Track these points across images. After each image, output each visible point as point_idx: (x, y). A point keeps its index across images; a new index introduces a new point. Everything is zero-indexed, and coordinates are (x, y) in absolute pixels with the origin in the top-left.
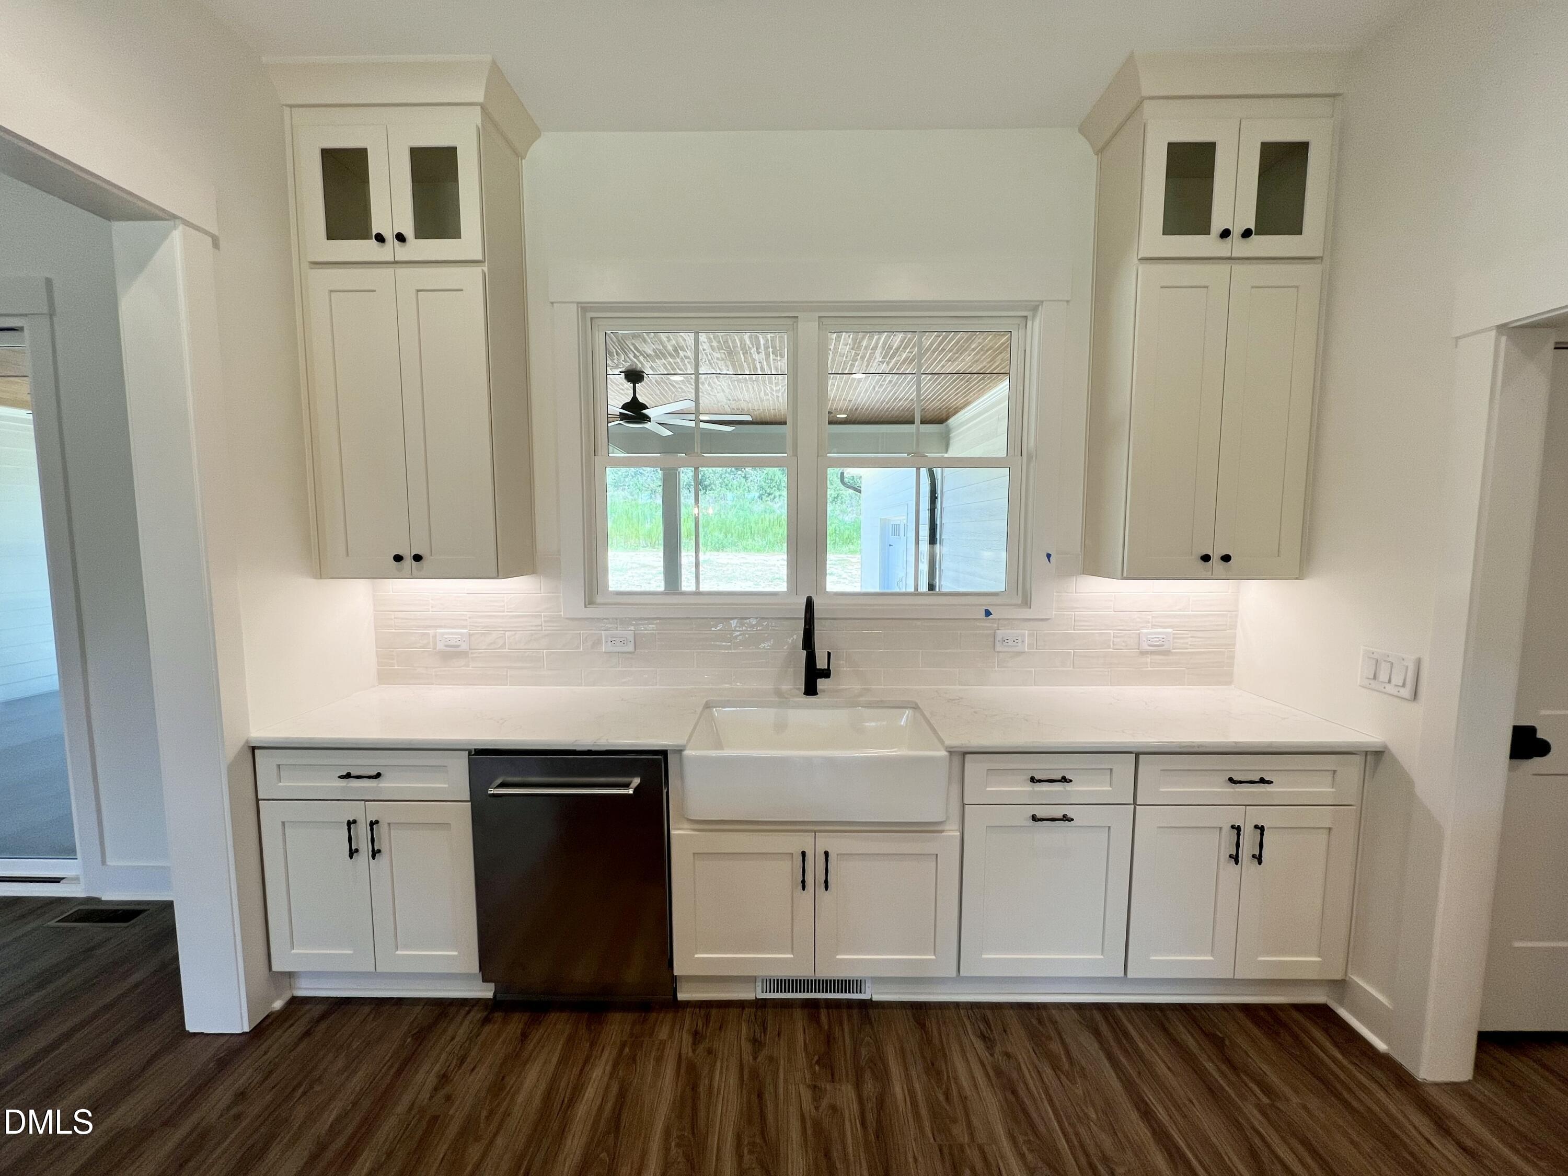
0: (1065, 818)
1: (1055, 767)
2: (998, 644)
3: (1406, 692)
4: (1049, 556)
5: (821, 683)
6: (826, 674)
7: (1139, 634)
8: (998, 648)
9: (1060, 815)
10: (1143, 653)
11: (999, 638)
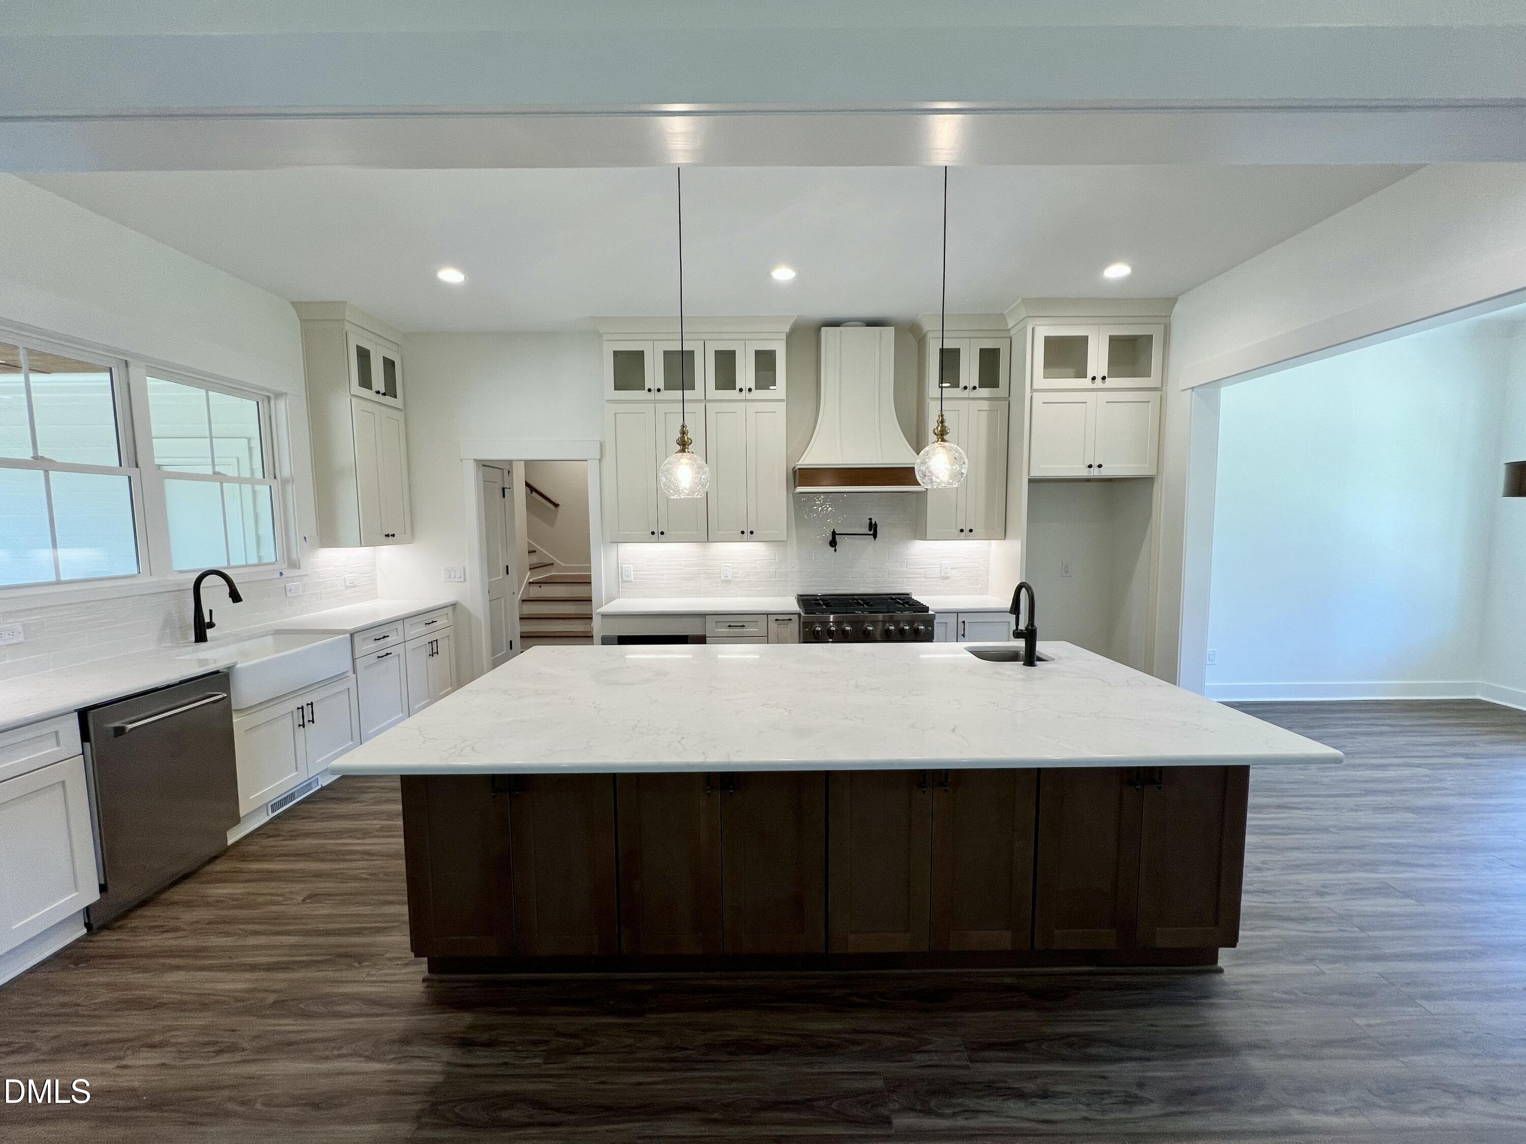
0: (387, 654)
1: (379, 633)
2: (288, 593)
3: (462, 579)
4: (305, 538)
5: (209, 632)
6: (211, 625)
7: (345, 578)
8: (289, 595)
9: (385, 654)
10: (347, 588)
11: (288, 589)
